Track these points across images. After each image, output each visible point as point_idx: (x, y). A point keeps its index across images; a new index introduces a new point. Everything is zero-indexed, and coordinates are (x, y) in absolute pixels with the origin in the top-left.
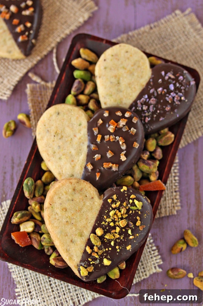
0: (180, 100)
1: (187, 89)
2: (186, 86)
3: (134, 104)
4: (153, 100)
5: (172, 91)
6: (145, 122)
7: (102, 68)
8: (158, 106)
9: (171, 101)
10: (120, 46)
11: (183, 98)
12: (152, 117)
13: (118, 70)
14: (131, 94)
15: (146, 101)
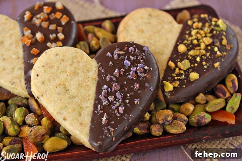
0: (145, 71)
1: (145, 58)
2: (141, 55)
3: (97, 102)
4: (115, 86)
5: (130, 67)
6: (121, 114)
7: (39, 84)
8: (124, 89)
9: (135, 77)
10: (46, 53)
11: (146, 68)
12: (125, 104)
13: (58, 77)
14: (87, 94)
15: (108, 91)
